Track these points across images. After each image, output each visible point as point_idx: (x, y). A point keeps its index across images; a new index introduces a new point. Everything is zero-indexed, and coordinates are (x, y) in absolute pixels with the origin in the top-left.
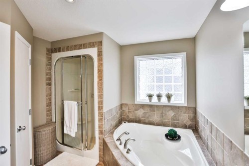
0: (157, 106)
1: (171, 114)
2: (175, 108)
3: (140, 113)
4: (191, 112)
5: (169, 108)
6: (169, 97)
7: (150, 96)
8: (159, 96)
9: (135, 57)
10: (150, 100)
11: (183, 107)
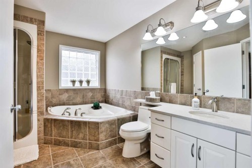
0: (79, 90)
1: (90, 94)
2: (92, 90)
3: (64, 97)
4: (103, 92)
5: (88, 91)
6: (88, 82)
7: (74, 82)
8: (81, 82)
9: (60, 45)
10: (74, 85)
11: (97, 89)
